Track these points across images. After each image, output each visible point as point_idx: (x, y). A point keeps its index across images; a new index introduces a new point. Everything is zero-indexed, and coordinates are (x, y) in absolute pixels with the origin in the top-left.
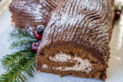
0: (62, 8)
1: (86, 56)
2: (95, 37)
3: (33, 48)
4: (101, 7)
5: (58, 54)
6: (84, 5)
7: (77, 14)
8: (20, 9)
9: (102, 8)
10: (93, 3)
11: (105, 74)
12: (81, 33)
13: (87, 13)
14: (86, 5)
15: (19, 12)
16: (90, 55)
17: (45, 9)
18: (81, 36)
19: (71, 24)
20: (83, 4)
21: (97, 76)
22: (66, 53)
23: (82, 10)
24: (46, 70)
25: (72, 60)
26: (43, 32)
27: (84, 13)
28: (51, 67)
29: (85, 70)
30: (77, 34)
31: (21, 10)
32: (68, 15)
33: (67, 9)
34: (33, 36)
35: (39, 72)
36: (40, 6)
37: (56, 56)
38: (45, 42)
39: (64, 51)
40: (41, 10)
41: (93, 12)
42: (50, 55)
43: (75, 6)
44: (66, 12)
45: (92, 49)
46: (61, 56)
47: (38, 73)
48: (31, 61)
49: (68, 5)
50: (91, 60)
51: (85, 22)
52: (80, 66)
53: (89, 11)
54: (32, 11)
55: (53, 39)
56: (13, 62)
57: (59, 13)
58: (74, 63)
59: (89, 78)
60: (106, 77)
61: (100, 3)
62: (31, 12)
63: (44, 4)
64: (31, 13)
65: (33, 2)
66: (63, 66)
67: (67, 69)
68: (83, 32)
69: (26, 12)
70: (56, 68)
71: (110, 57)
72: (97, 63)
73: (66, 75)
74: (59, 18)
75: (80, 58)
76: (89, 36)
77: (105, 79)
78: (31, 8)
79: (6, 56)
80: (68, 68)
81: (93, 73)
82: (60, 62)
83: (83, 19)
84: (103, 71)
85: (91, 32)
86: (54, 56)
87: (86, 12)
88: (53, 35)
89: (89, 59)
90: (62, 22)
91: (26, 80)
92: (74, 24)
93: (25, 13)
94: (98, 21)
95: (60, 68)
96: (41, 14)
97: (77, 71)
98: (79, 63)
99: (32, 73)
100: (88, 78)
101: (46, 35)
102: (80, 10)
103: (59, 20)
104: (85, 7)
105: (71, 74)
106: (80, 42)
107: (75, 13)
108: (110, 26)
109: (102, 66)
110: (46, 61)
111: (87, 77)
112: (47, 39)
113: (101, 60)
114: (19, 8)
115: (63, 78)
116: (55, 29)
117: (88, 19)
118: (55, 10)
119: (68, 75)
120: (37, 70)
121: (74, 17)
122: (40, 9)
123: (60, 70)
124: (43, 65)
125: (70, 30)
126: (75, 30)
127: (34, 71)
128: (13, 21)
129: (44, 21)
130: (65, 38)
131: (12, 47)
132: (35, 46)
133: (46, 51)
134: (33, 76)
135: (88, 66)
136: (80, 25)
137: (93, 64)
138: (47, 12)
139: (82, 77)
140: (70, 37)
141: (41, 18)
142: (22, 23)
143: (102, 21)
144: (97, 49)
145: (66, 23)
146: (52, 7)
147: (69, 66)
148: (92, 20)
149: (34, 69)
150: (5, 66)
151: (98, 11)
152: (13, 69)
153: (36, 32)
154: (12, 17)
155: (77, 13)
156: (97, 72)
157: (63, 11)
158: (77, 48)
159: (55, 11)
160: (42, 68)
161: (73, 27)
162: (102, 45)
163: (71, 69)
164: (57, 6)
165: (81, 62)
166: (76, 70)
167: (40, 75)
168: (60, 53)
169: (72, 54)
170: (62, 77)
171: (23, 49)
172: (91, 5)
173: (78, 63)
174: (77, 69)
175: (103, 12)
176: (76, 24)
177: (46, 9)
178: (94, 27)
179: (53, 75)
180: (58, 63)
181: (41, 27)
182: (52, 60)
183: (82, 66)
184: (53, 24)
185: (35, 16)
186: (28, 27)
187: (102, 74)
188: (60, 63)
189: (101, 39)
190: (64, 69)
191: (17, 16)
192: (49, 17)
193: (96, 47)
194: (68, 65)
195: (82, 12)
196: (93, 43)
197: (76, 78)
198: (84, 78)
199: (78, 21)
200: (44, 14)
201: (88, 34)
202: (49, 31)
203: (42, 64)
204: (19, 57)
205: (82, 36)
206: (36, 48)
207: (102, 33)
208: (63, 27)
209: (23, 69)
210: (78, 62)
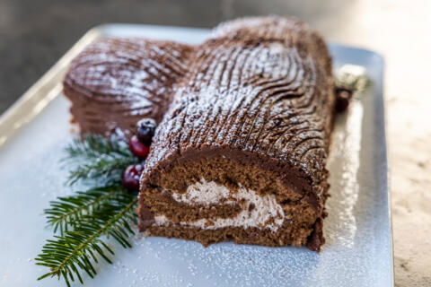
0: (200, 76)
1: (267, 185)
2: (291, 137)
3: (128, 179)
4: (301, 72)
5: (194, 183)
6: (257, 67)
7: (241, 86)
8: (91, 86)
9: (305, 75)
10: (280, 63)
11: (321, 234)
12: (254, 127)
13: (266, 83)
14: (261, 65)
15: (90, 95)
16: (278, 182)
17: (155, 81)
18: (253, 134)
19: (225, 108)
20: (254, 65)
21: (300, 239)
22: (216, 181)
23: (253, 77)
24: (164, 231)
25: (231, 198)
26: (153, 135)
27: (258, 82)
28: (177, 220)
29: (267, 223)
30: (243, 130)
31: (93, 89)
32: (217, 88)
33: (212, 75)
34: (128, 152)
35: (146, 237)
36: (144, 75)
37: (191, 188)
38: (159, 153)
39: (210, 174)
40: (145, 84)
41: (280, 83)
42: (174, 189)
43: (233, 68)
44: (212, 82)
45: (283, 166)
46: (203, 188)
47: (143, 238)
48: (123, 210)
49: (216, 67)
50: (283, 195)
51: (262, 103)
52: (255, 213)
53: (271, 80)
54: (122, 87)
55: (181, 144)
56: (77, 215)
57: (193, 86)
58: (237, 206)
59: (280, 246)
60: (323, 241)
61: (297, 62)
62: (120, 90)
63: (153, 70)
64: (119, 93)
65: (124, 67)
66: (207, 218)
67: (221, 223)
68: (258, 126)
69: (106, 92)
70: (191, 224)
71: (329, 196)
72: (297, 202)
73: (217, 240)
74: (194, 96)
75: (253, 192)
76: (275, 135)
77: (321, 248)
78: (120, 80)
79: (59, 200)
80: (223, 220)
81: (288, 231)
82: (200, 206)
83: (257, 97)
84: (313, 226)
85: (278, 125)
86: (183, 189)
87: (261, 81)
88: (181, 135)
89: (275, 193)
90: (203, 105)
91: (113, 253)
92: (234, 107)
93: (104, 95)
94: (294, 101)
95: (201, 223)
96: (145, 93)
97: (246, 227)
98: (252, 207)
99: (127, 240)
100: (275, 246)
101: (161, 138)
102: (247, 77)
103: (192, 100)
104: (259, 71)
105: (230, 238)
106: (251, 148)
107: (234, 82)
108: (325, 118)
109: (310, 211)
110: (164, 204)
111: (274, 244)
112: (163, 147)
113: (308, 195)
114: (88, 83)
115: (211, 247)
116: (184, 122)
117: (270, 96)
118: (181, 81)
119: (221, 240)
120: (140, 231)
121: (232, 93)
122: (143, 80)
123: (200, 228)
124: (156, 218)
125: (225, 120)
126: (237, 120)
127: (134, 234)
128: (73, 122)
129: (155, 111)
130: (211, 139)
131: (75, 178)
132: (132, 174)
133: (163, 176)
134: (130, 246)
135: (274, 214)
136: (248, 109)
137: (287, 207)
138: (160, 87)
139: (259, 244)
140: (224, 136)
141: (145, 103)
142: (97, 121)
143: (306, 102)
144: (297, 165)
145: (211, 105)
146: (173, 75)
147: (224, 217)
148: (280, 100)
149: (132, 229)
150: (55, 225)
151: (294, 80)
152: (76, 229)
153: (134, 139)
154: (72, 110)
155: (239, 83)
156: (298, 228)
157: (203, 80)
158: (244, 165)
159: (183, 84)
160: (154, 225)
161: (232, 113)
162: (310, 156)
163: (231, 224)
164: (186, 71)
165: (255, 202)
166: (242, 226)
167: (149, 243)
168: (199, 180)
169: (231, 182)
170: (206, 246)
171: (103, 185)
172: (274, 66)
173: (248, 206)
174: (246, 221)
175: (306, 83)
176: (239, 107)
177: (159, 80)
178: (286, 114)
179: (184, 241)
180: (194, 208)
181: (148, 123)
182: (180, 201)
183: (260, 215)
184: (180, 111)
185: (129, 99)
186: (113, 131)
187: (312, 233)
188: (201, 209)
189: (306, 143)
190: (212, 224)
191: (84, 106)
192: (167, 100)
193: (296, 160)
194: (222, 213)
195: (252, 80)
196: (285, 150)
197: (244, 247)
198: (265, 245)
199: (244, 100)
200: (153, 92)
201: (271, 129)
202: (169, 127)
203: (153, 212)
204: (93, 204)
205: (257, 134)
206: (136, 177)
207: (306, 129)
208: (206, 115)
209: (105, 229)
210: (248, 204)
